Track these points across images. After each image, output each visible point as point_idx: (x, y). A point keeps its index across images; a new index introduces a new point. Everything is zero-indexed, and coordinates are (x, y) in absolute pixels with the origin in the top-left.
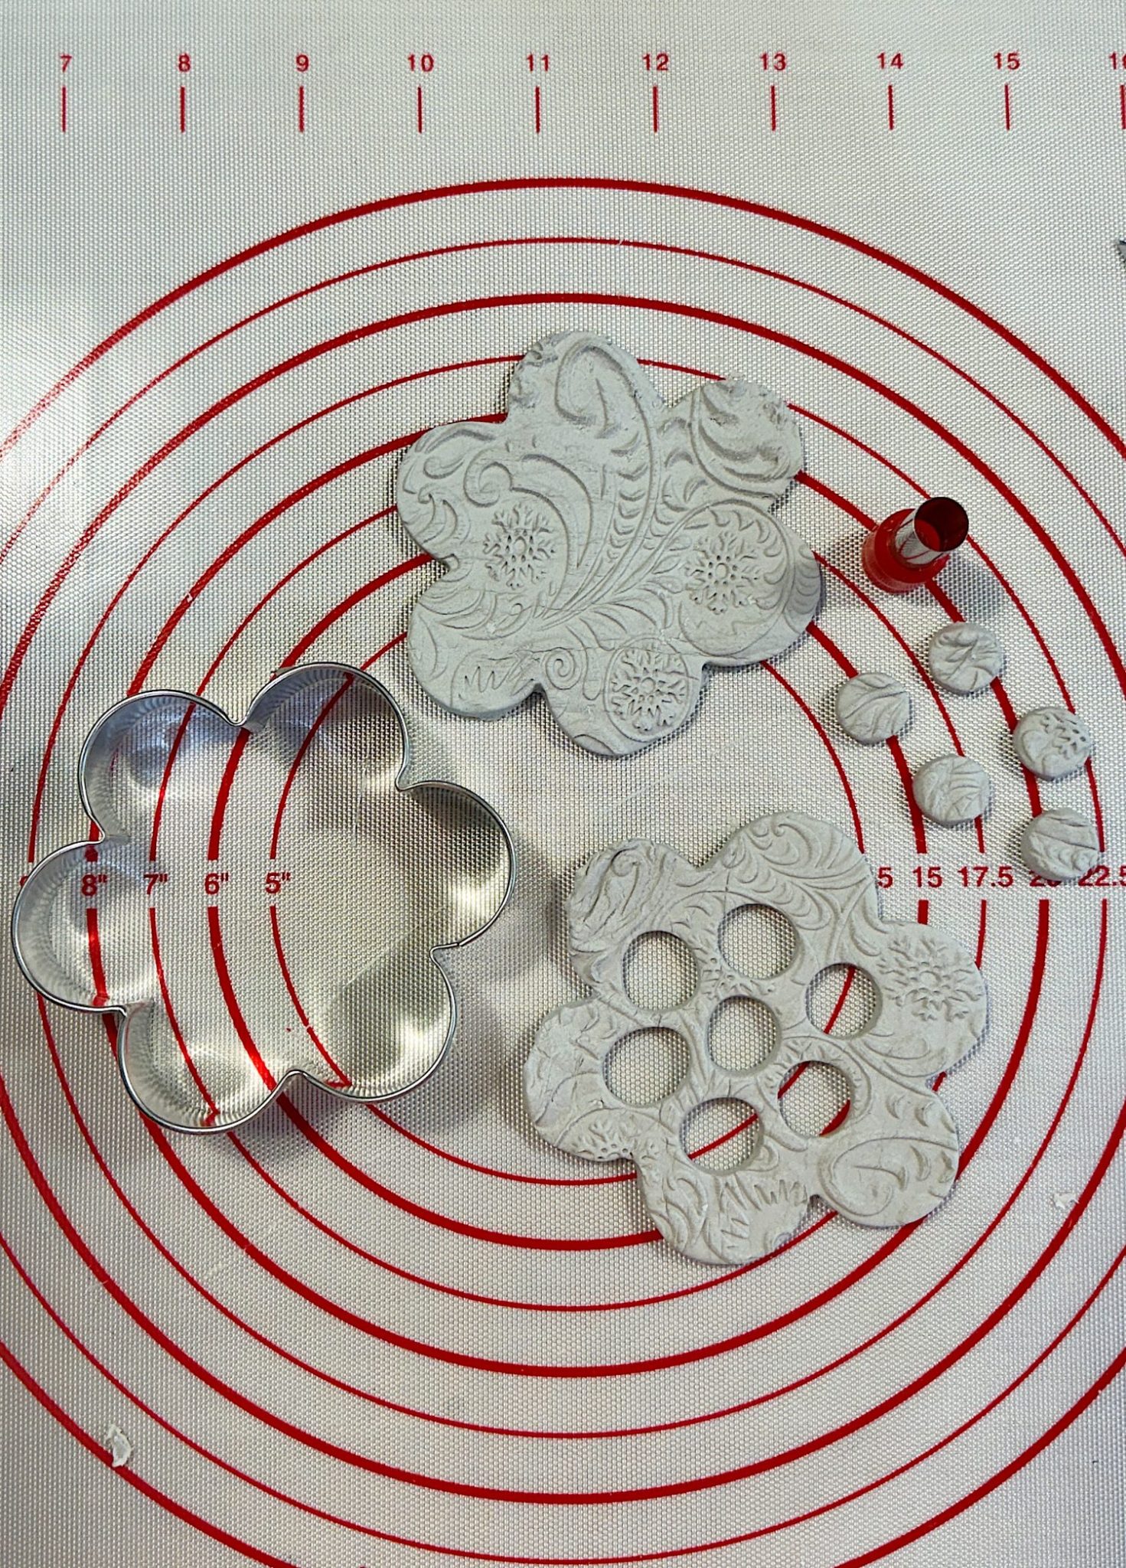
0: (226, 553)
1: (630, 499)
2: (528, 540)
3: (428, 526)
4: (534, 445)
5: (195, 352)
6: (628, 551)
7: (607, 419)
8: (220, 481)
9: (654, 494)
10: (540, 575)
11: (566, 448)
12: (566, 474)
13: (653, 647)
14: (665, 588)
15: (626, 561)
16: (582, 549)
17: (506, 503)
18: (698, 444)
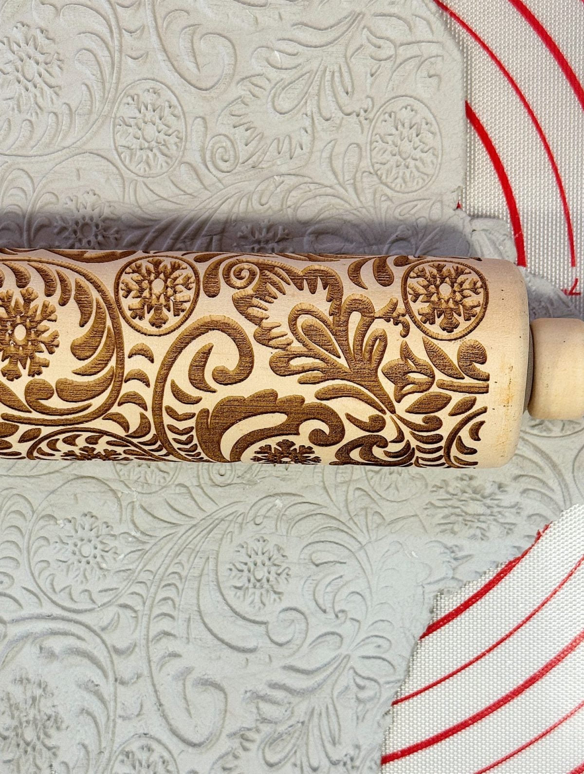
0: (511, 569)
1: (165, 615)
2: (252, 579)
3: (339, 590)
4: (247, 660)
5: (537, 740)
6: (166, 569)
7: (184, 685)
8: (515, 630)
9: (145, 619)
10: (240, 549)
11: (220, 657)
12: (220, 636)
13: (143, 486)
14: (134, 537)
15: (167, 561)
16: (205, 571)
17: (271, 612)
18: (109, 663)
